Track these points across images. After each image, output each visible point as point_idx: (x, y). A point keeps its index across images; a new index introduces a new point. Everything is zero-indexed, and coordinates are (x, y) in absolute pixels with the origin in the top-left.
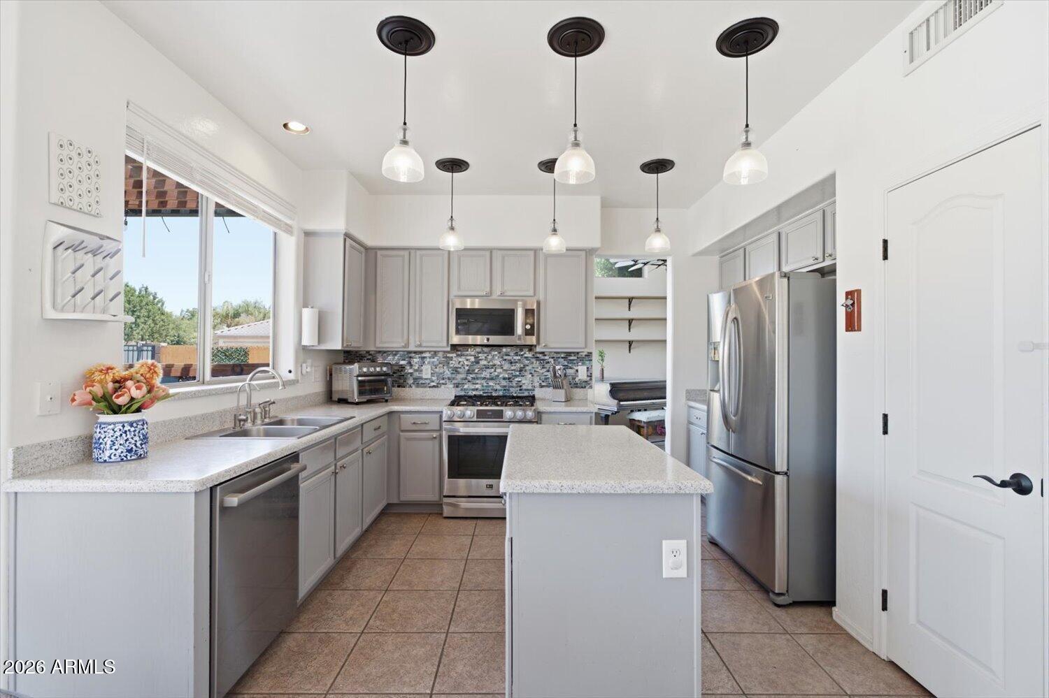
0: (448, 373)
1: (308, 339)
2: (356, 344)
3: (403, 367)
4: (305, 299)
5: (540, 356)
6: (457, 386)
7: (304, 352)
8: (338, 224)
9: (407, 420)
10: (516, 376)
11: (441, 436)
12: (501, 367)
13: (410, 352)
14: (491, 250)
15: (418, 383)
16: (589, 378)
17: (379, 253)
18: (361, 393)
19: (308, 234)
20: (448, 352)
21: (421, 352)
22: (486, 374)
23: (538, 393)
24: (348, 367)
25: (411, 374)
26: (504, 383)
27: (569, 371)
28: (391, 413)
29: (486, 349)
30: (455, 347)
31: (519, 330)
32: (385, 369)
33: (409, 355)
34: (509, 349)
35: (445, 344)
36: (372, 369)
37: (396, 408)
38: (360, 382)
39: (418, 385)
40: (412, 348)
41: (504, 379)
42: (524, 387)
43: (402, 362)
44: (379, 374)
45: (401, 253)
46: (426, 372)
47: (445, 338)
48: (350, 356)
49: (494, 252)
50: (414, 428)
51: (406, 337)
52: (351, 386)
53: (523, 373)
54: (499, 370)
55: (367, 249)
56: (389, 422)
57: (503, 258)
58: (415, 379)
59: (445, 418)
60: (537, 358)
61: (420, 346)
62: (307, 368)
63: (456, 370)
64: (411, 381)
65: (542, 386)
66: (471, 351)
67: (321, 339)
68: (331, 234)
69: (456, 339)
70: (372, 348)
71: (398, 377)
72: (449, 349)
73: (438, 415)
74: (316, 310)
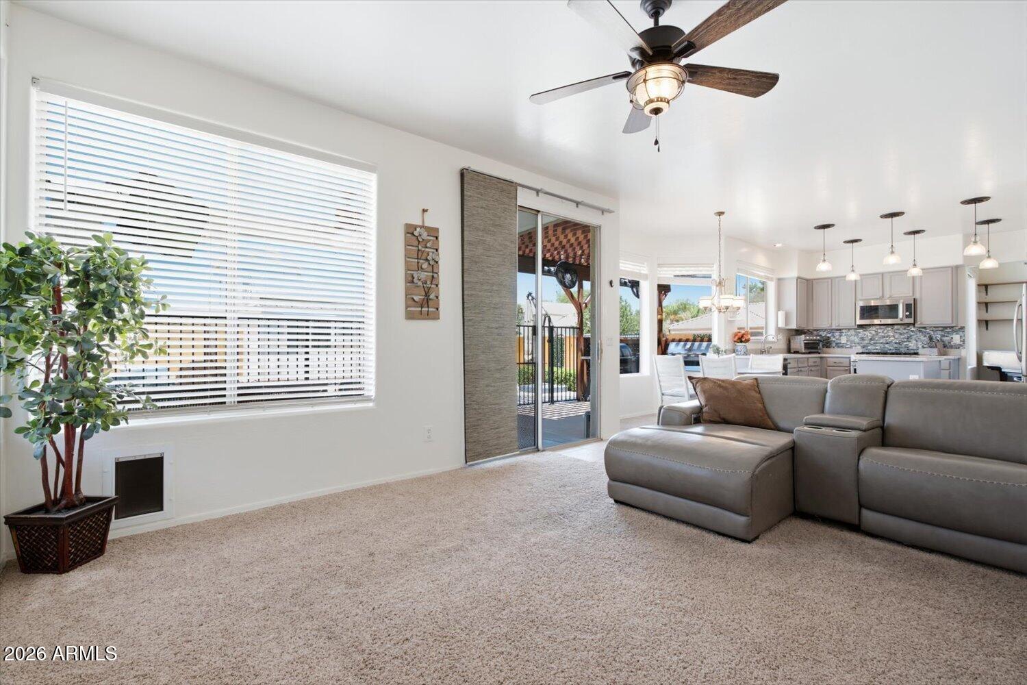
0: (857, 340)
1: (781, 324)
2: (804, 326)
3: (829, 337)
4: (779, 308)
5: (923, 330)
6: (864, 347)
7: (779, 330)
8: (795, 274)
9: (830, 362)
10: (905, 342)
11: (850, 369)
12: (894, 336)
13: (833, 330)
14: (883, 274)
15: (839, 345)
16: (962, 343)
17: (814, 282)
18: (806, 348)
19: (779, 280)
20: (857, 329)
21: (840, 330)
22: (883, 340)
23: (920, 351)
24: (799, 337)
25: (834, 341)
26: (896, 345)
27: (945, 339)
28: (821, 358)
29: (882, 327)
30: (861, 326)
31: (901, 315)
32: (818, 338)
33: (832, 331)
34: (899, 327)
35: (854, 325)
36: (811, 338)
37: (824, 355)
38: (805, 343)
39: (838, 347)
40: (834, 327)
41: (896, 343)
42: (910, 348)
43: (828, 335)
44: (815, 340)
45: (826, 280)
46: (843, 340)
47: (854, 322)
48: (798, 332)
49: (885, 275)
50: (834, 365)
51: (830, 322)
52: (801, 346)
53: (909, 340)
54: (892, 338)
55: (807, 280)
56: (821, 361)
57: (891, 277)
58: (837, 344)
59: (852, 360)
60: (920, 331)
61: (839, 326)
62: (780, 337)
63: (862, 339)
64: (834, 345)
65: (923, 347)
66: (874, 328)
67: (786, 324)
68: (792, 278)
69: (859, 322)
70: (810, 328)
71: (827, 343)
72: (856, 327)
73: (848, 360)
74: (784, 312)
